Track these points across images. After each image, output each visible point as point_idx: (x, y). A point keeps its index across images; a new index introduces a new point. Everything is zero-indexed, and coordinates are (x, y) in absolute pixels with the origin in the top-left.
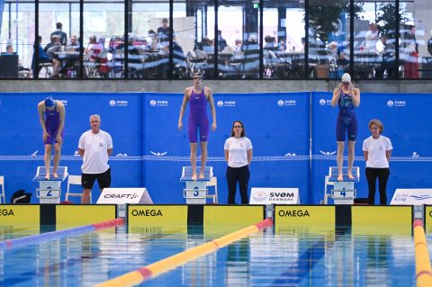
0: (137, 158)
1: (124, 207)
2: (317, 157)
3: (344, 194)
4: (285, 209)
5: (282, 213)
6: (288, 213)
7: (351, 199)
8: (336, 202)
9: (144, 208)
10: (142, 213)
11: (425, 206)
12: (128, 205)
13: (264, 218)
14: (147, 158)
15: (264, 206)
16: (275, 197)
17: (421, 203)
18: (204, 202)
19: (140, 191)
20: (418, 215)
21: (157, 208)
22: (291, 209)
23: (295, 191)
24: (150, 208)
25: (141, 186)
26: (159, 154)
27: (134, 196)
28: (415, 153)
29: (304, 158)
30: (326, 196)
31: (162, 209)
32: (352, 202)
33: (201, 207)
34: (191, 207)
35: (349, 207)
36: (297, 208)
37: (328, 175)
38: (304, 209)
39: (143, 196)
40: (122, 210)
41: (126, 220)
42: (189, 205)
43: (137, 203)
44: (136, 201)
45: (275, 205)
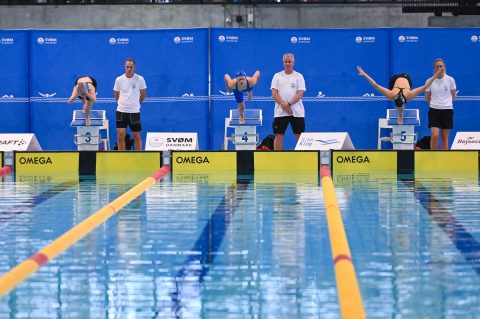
0: (24, 100)
1: (12, 155)
2: (216, 98)
3: (246, 139)
4: (183, 155)
5: (180, 160)
6: (187, 160)
7: (252, 144)
8: (238, 148)
9: (32, 156)
10: (30, 161)
11: (332, 151)
12: (15, 152)
13: (161, 166)
14: (34, 99)
15: (161, 153)
16: (172, 142)
17: (327, 148)
18: (97, 148)
19: (28, 138)
20: (325, 161)
21: (46, 156)
22: (190, 155)
23: (194, 136)
24: (39, 155)
25: (29, 131)
26: (47, 95)
27: (22, 143)
28: (320, 93)
29: (202, 98)
30: (226, 139)
31: (52, 156)
32: (254, 148)
33: (93, 154)
34: (82, 154)
35: (251, 153)
36: (196, 155)
37: (229, 117)
38: (203, 155)
39: (32, 143)
40: (9, 157)
41: (13, 168)
42: (80, 152)
43: (25, 149)
44: (24, 148)
45: (172, 151)
